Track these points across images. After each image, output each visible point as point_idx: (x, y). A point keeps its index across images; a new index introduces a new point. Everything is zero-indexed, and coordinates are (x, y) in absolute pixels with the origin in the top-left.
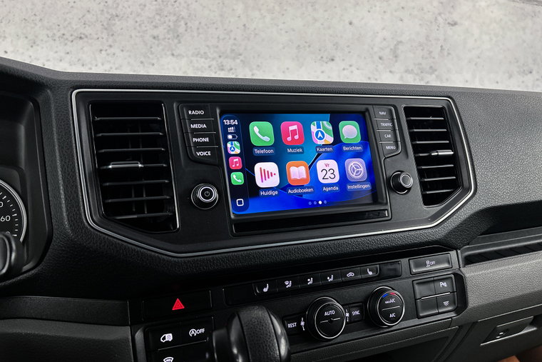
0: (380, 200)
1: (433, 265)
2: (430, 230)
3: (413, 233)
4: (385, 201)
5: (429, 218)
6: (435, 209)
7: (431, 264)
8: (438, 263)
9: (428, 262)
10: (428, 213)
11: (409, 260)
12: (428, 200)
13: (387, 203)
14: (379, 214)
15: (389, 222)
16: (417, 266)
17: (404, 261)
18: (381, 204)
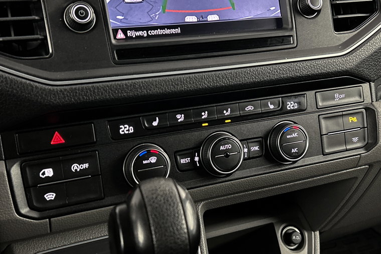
0: (284, 26)
1: (343, 98)
2: (339, 59)
3: (320, 62)
4: (290, 26)
5: (340, 45)
6: (346, 35)
7: (340, 97)
8: (348, 96)
9: (336, 95)
10: (339, 40)
11: (316, 93)
12: (340, 26)
13: (292, 29)
14: (284, 40)
15: (294, 51)
16: (324, 100)
17: (310, 94)
18: (286, 29)
